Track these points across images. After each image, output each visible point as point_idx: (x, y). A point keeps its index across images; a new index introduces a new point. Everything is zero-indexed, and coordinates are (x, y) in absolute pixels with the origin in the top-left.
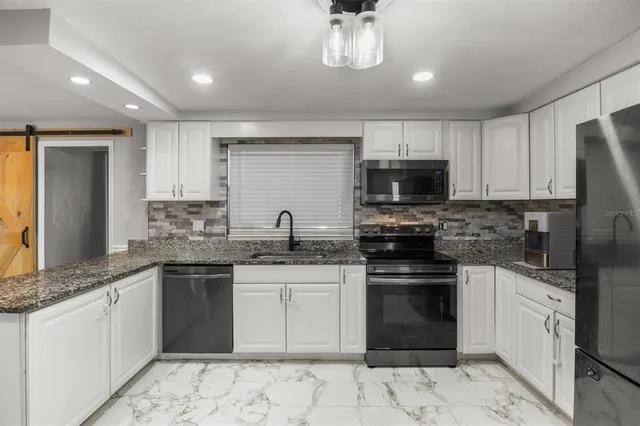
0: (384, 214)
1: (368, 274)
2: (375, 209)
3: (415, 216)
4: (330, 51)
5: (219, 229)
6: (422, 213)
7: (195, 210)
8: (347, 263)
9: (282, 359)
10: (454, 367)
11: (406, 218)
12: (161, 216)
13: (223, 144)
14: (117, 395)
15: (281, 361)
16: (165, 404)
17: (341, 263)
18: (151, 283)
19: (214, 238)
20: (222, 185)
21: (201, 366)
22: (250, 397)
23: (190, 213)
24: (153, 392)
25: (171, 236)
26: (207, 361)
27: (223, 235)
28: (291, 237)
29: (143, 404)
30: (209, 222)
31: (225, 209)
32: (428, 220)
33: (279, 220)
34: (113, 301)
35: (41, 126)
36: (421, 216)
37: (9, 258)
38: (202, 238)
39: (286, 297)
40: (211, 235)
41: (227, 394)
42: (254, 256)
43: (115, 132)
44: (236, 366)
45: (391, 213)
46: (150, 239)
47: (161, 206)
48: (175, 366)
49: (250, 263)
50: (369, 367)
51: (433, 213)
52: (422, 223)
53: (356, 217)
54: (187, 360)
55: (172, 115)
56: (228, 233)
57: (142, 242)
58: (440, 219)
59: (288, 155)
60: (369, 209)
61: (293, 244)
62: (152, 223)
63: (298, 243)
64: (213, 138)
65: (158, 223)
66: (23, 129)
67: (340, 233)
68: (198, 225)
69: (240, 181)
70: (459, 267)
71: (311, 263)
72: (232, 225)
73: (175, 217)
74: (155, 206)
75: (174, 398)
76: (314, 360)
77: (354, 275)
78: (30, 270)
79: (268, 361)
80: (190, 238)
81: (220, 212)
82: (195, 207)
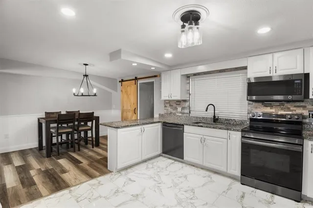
0: (266, 106)
1: (242, 137)
2: (261, 104)
3: (289, 108)
4: (182, 43)
5: (187, 111)
6: (295, 107)
7: (178, 103)
8: (231, 130)
9: (203, 168)
10: (299, 202)
11: (282, 109)
12: (168, 105)
13: (188, 77)
14: (145, 161)
15: (202, 169)
16: (156, 168)
17: (228, 129)
18: (158, 128)
19: (185, 115)
20: (187, 93)
21: (173, 161)
22: (181, 175)
23: (177, 104)
24: (155, 164)
25: (171, 113)
26: (175, 160)
27: (188, 114)
28: (214, 116)
29: (150, 166)
30: (183, 108)
31: (188, 103)
32: (299, 111)
33: (207, 108)
34: (143, 131)
35: (138, 77)
36: (295, 108)
37: (132, 117)
38: (180, 114)
39: (203, 141)
40: (184, 113)
41: (175, 172)
42: (197, 123)
43: (155, 76)
44: (184, 165)
45: (271, 107)
46: (165, 114)
47: (168, 102)
48: (165, 159)
49: (193, 125)
50: (241, 184)
51: (304, 107)
52: (294, 113)
53: (250, 108)
54: (170, 158)
55: (166, 68)
56: (190, 113)
57: (162, 115)
58: (309, 111)
59: (215, 78)
60: (257, 104)
61: (215, 120)
62: (166, 108)
63: (217, 119)
64: (182, 75)
65: (167, 108)
66: (134, 78)
67: (240, 116)
68: (179, 109)
69: (195, 91)
70: (305, 141)
71: (214, 128)
72: (191, 109)
73: (172, 106)
74: (166, 102)
75: (159, 167)
76: (216, 172)
77: (235, 136)
78: (136, 119)
79: (197, 167)
80: (177, 114)
81: (187, 104)
82: (179, 102)
